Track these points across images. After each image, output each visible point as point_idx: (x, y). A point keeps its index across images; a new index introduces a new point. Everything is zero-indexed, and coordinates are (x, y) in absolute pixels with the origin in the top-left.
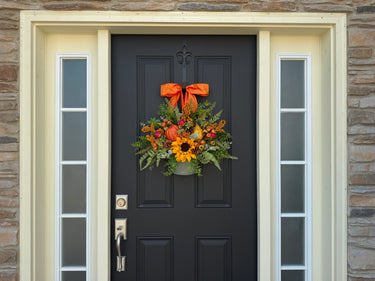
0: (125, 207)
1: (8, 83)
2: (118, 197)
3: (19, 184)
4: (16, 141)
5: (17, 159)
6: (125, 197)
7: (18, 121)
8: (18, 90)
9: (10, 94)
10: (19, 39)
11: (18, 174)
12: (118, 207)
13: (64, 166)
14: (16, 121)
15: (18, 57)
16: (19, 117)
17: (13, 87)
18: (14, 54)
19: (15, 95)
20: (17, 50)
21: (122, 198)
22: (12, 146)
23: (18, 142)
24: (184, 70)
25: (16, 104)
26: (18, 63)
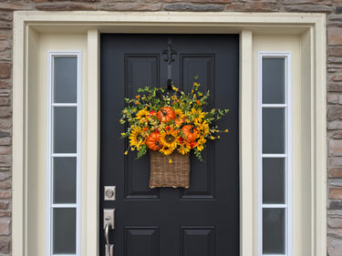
0: (113, 198)
1: (2, 80)
2: (107, 188)
3: (11, 177)
4: (9, 135)
5: (10, 153)
6: (112, 188)
7: (12, 116)
8: (11, 87)
9: (3, 90)
10: (12, 38)
11: (10, 167)
12: (106, 198)
13: (55, 158)
14: (9, 117)
15: (11, 55)
16: (12, 113)
17: (7, 84)
18: (7, 52)
19: (8, 91)
20: (10, 49)
21: (110, 189)
22: (5, 140)
23: (11, 137)
24: (169, 67)
25: (9, 101)
26: (11, 61)
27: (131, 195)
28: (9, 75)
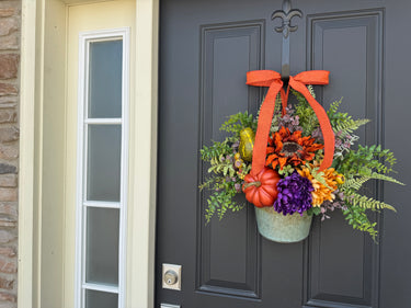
0: (177, 287)
1: (7, 82)
2: (167, 267)
3: (17, 238)
4: (14, 170)
5: (15, 199)
6: (177, 269)
7: (18, 140)
8: (18, 92)
9: (7, 99)
10: (20, 13)
11: (16, 222)
12: (165, 286)
13: (89, 208)
14: (14, 140)
15: (18, 41)
16: (18, 134)
17: (11, 88)
18: (13, 36)
19: (14, 99)
20: (16, 30)
21: (172, 270)
22: (8, 179)
23: (17, 173)
24: (286, 43)
25: (15, 115)
26: (19, 49)
27: (208, 284)
28: (15, 74)
